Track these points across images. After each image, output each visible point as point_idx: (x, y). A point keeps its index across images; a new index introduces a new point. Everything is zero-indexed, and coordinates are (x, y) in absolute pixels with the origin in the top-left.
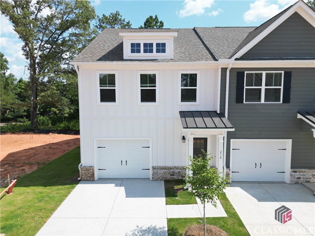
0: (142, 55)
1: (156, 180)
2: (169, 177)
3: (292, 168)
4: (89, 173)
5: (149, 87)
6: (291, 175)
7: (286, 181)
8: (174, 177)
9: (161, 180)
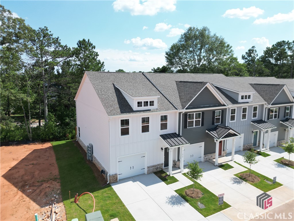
0: (143, 108)
1: (149, 174)
2: (155, 170)
3: (204, 155)
4: (115, 178)
5: (146, 124)
6: (204, 158)
7: (202, 161)
8: (157, 170)
9: (151, 173)
